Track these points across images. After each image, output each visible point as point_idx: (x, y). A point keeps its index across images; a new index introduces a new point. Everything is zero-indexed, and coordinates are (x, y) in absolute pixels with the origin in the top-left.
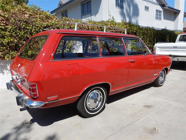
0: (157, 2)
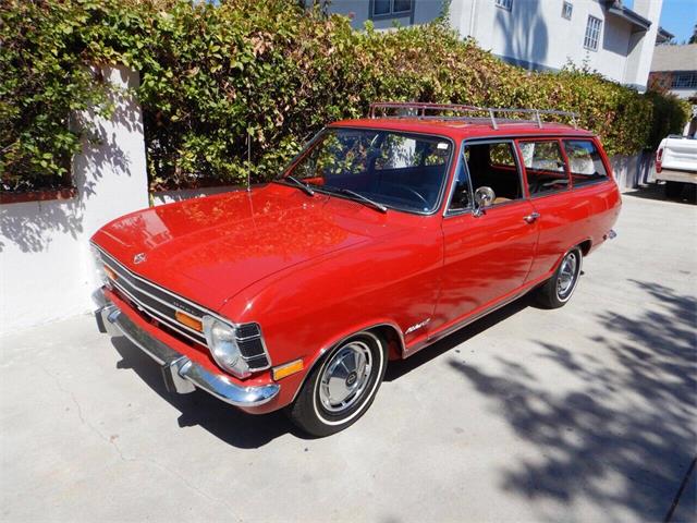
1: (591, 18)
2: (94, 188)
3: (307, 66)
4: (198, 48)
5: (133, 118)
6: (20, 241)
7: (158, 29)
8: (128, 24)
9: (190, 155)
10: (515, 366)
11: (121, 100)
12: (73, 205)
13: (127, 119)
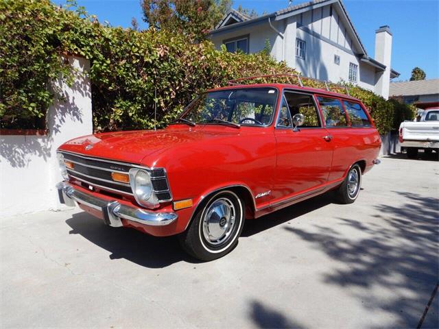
0: (351, 47)
1: (351, 64)
2: (59, 128)
3: (189, 65)
4: (125, 50)
5: (85, 89)
6: (11, 160)
7: (102, 36)
8: (85, 32)
9: (119, 111)
10: (327, 229)
11: (78, 78)
12: (46, 140)
13: (82, 89)
